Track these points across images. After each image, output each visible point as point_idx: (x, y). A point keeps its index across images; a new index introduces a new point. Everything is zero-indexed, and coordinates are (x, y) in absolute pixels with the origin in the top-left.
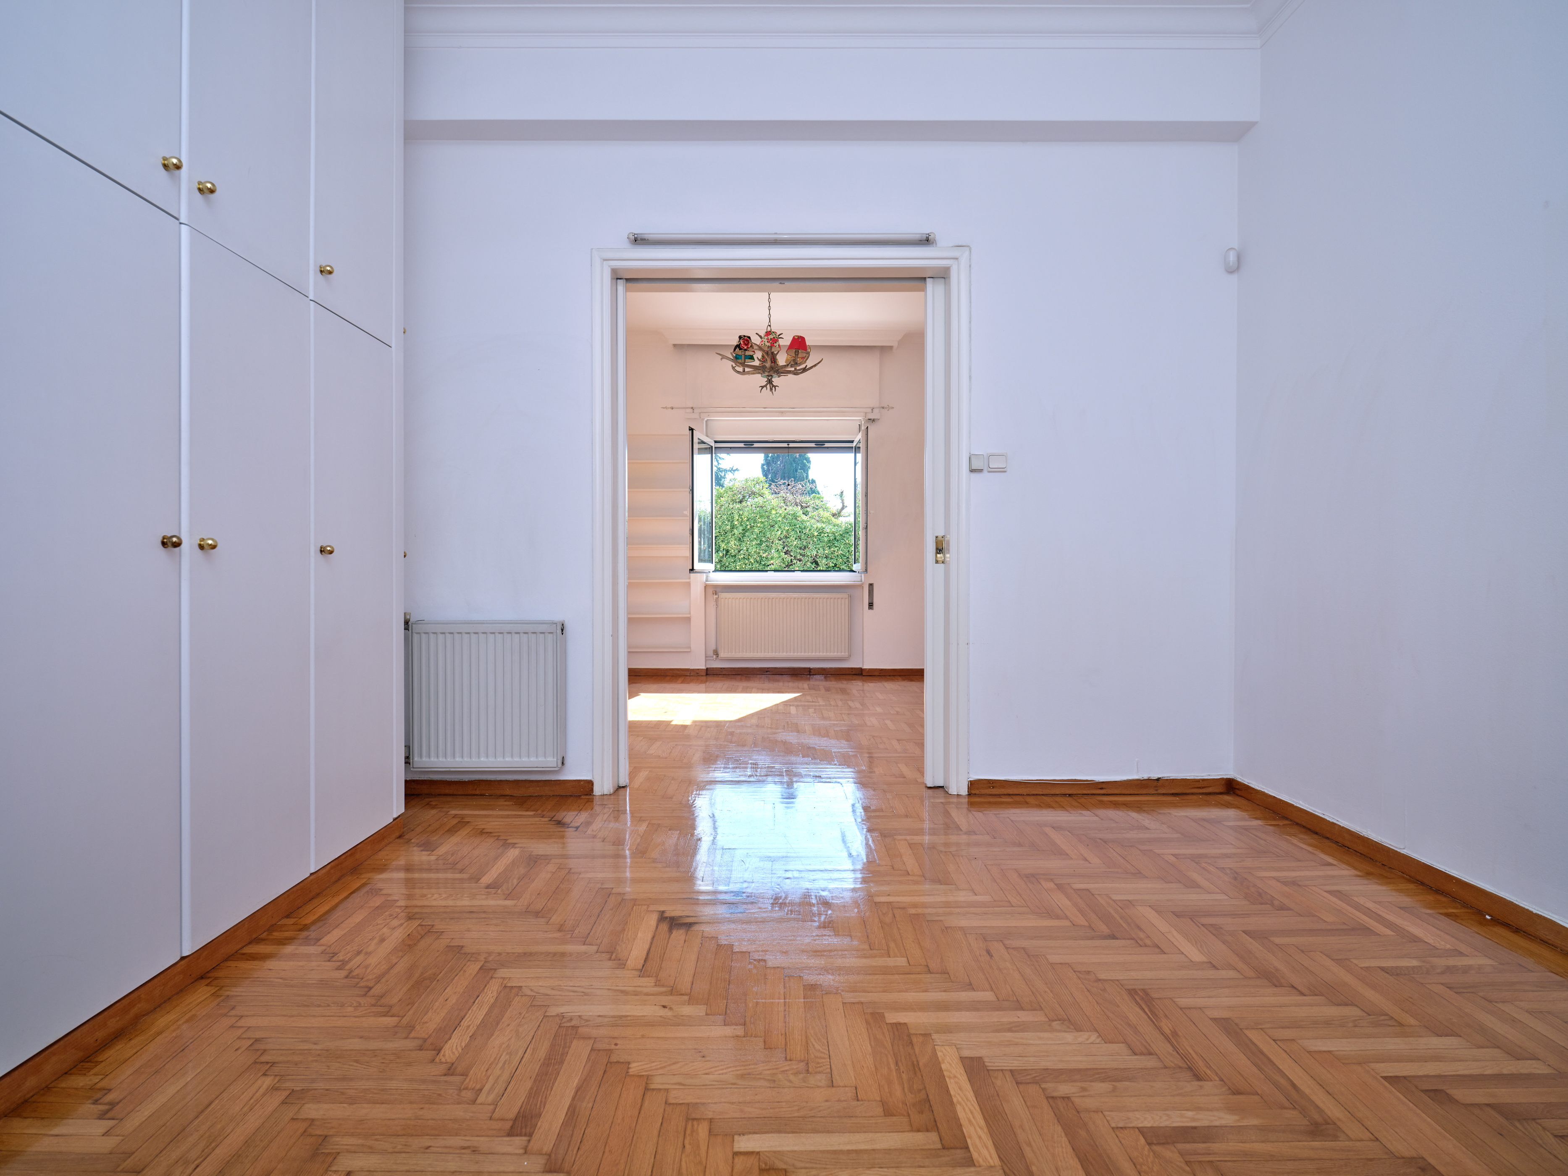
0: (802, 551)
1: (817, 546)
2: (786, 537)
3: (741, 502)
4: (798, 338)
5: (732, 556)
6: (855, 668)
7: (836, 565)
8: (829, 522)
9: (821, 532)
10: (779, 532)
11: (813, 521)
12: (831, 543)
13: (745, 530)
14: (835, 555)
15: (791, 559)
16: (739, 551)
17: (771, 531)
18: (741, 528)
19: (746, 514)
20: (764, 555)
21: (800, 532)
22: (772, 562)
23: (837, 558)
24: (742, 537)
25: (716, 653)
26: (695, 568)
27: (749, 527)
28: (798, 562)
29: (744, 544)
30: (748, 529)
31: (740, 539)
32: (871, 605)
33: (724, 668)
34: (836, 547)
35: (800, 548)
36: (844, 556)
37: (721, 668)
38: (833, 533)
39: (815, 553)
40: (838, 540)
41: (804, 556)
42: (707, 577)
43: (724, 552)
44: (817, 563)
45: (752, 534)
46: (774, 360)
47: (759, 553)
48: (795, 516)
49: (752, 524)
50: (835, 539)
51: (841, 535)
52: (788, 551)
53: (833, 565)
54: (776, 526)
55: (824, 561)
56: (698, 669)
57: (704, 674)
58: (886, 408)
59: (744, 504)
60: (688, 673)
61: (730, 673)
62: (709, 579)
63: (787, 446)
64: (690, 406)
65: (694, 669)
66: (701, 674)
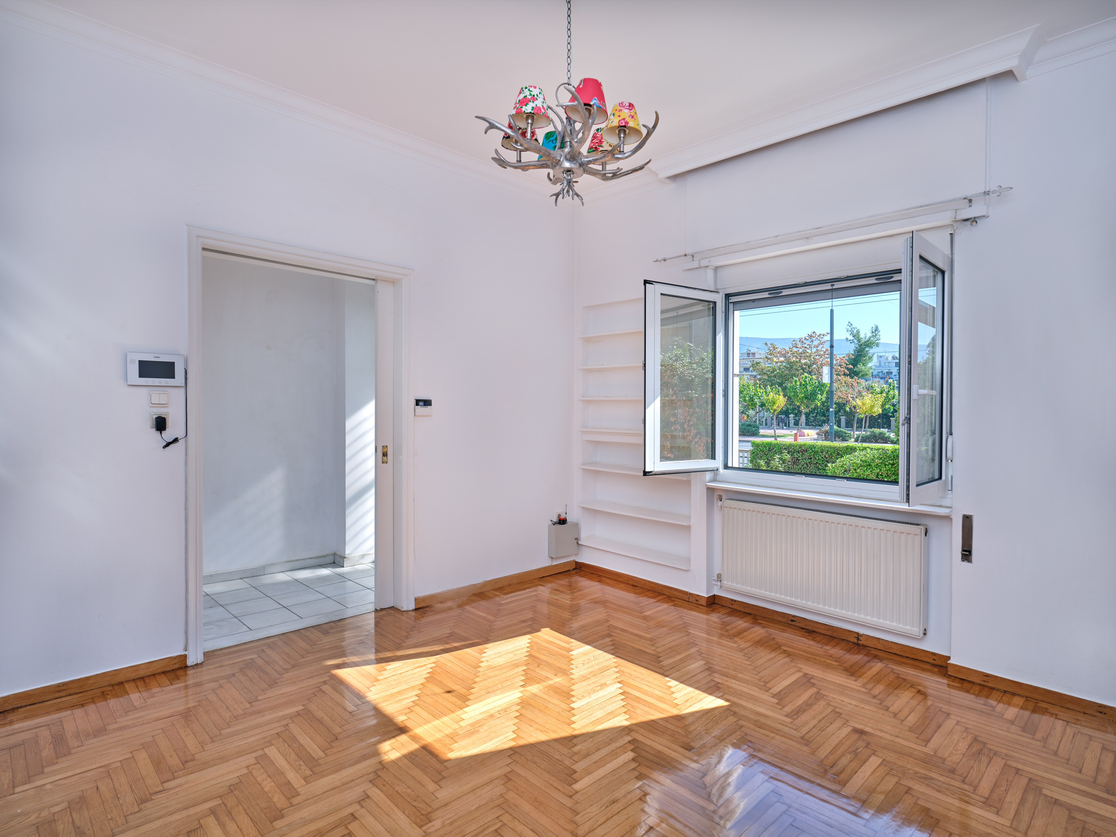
6: (936, 654)
25: (719, 577)
26: (649, 470)
32: (967, 554)
33: (735, 601)
37: (732, 600)
42: (715, 475)
56: (698, 596)
57: (704, 603)
60: (686, 597)
61: (742, 610)
62: (719, 478)
63: (831, 288)
64: (684, 254)
65: (692, 594)
66: (700, 602)
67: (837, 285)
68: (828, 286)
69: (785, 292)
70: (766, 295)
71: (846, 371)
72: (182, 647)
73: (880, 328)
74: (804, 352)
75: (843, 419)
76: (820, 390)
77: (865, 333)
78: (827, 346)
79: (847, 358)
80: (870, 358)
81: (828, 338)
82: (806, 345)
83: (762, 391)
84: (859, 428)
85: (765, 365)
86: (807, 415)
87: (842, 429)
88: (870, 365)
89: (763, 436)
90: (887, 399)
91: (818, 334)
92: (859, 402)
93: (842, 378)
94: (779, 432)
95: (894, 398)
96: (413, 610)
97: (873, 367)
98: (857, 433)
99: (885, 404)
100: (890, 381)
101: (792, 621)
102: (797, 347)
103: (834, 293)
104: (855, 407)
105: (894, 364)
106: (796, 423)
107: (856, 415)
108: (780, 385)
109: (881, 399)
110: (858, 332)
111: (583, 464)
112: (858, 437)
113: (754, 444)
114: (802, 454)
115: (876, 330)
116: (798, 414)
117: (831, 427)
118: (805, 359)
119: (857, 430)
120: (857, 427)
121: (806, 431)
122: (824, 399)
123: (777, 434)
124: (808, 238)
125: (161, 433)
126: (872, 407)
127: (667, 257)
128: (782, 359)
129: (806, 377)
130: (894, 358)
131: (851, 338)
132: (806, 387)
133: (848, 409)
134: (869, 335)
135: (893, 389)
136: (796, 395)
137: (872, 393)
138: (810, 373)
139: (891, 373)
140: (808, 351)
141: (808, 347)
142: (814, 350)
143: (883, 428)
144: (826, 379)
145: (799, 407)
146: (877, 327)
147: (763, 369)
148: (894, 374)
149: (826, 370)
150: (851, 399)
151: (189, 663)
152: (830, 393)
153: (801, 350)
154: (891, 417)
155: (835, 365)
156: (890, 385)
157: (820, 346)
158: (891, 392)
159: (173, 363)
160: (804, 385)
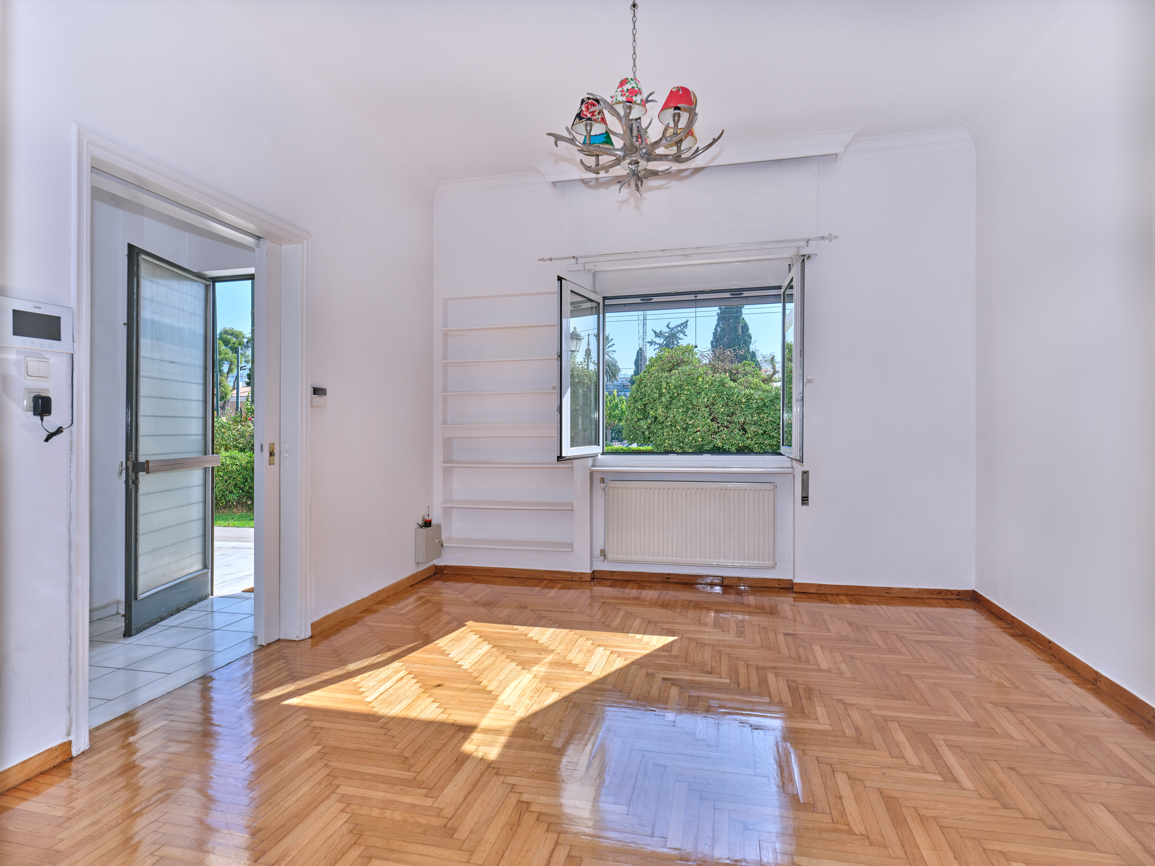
0: (729, 418)
1: (745, 413)
2: (713, 404)
3: (670, 371)
4: (678, 91)
6: (783, 580)
7: (765, 432)
8: (757, 388)
9: (749, 398)
10: (706, 400)
11: (740, 387)
12: (760, 410)
13: (672, 398)
14: (764, 422)
15: (718, 426)
16: (666, 418)
17: (698, 399)
18: (668, 396)
19: (674, 382)
20: (691, 422)
21: (727, 398)
22: (698, 429)
23: (766, 425)
24: (670, 405)
25: (603, 553)
26: (563, 455)
27: (676, 395)
28: (725, 429)
29: (671, 411)
30: (676, 397)
31: (667, 407)
32: (805, 500)
33: (614, 572)
34: (765, 413)
35: (728, 415)
36: (775, 423)
37: (611, 572)
38: (762, 399)
39: (743, 420)
40: (767, 407)
41: (730, 423)
42: (594, 461)
45: (679, 401)
46: (641, 135)
47: (685, 420)
48: (723, 384)
49: (679, 392)
50: (764, 405)
51: (771, 401)
52: (714, 417)
53: (763, 432)
54: (703, 393)
55: (752, 428)
56: (582, 573)
58: (827, 238)
59: (673, 372)
60: (569, 577)
61: (621, 578)
62: (597, 463)
63: (695, 298)
64: (572, 256)
65: (576, 573)
66: (585, 579)
67: (700, 297)
68: (692, 297)
69: (655, 299)
70: (638, 300)
72: (64, 731)
96: (309, 638)
101: (667, 578)
103: (698, 303)
111: (444, 463)
124: (686, 255)
125: (42, 420)
127: (553, 257)
151: (75, 752)
159: (59, 318)
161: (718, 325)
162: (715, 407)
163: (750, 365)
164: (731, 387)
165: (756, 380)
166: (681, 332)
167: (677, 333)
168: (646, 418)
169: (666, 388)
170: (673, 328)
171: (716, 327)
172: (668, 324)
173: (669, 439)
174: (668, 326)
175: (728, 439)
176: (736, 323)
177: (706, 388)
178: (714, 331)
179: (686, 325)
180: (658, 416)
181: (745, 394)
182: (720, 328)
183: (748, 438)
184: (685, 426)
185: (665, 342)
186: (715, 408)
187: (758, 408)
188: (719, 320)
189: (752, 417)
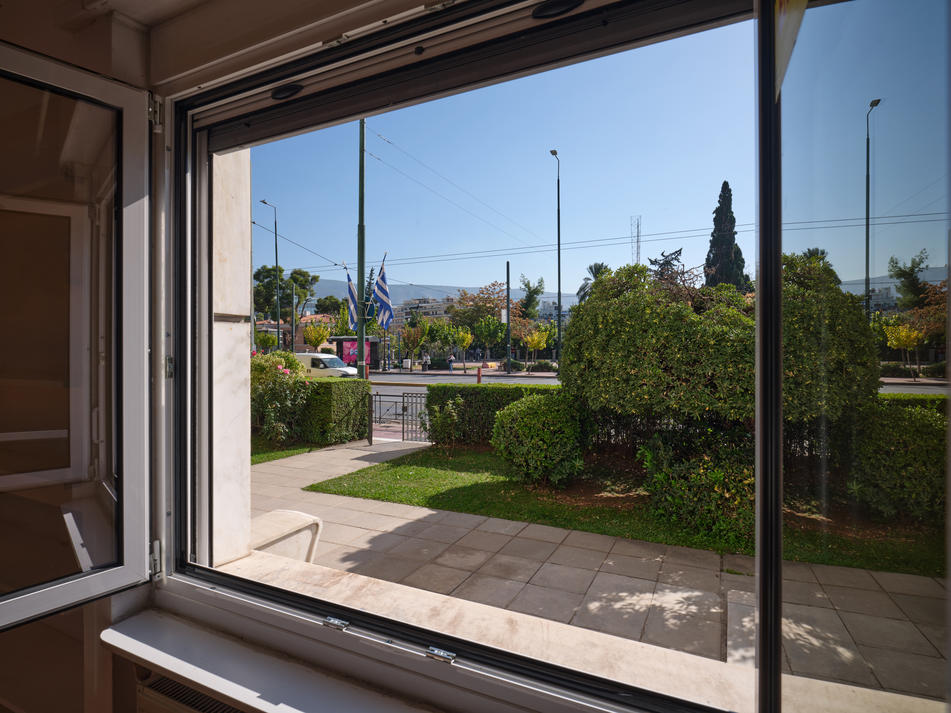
0: (689, 368)
1: (715, 361)
2: (666, 347)
3: (610, 299)
5: (596, 369)
9: (721, 338)
10: (654, 341)
11: (708, 322)
13: (610, 337)
14: (746, 375)
15: (673, 380)
16: (602, 364)
17: (643, 338)
18: (605, 333)
19: (611, 314)
20: (633, 372)
21: (686, 339)
22: (644, 382)
23: (749, 380)
24: (607, 345)
27: (614, 332)
28: (684, 384)
29: (607, 355)
30: (614, 335)
31: (604, 348)
34: (747, 362)
35: (688, 364)
38: (741, 341)
39: (711, 371)
41: (692, 375)
43: (586, 364)
44: (714, 386)
45: (618, 342)
47: (626, 369)
48: (679, 316)
49: (619, 328)
50: (746, 349)
52: (667, 366)
54: (650, 331)
55: (725, 385)
71: (520, 313)
73: (544, 280)
74: (489, 297)
75: (518, 352)
76: (501, 329)
77: (534, 284)
78: (505, 293)
79: (521, 303)
80: (538, 303)
81: (505, 287)
82: (490, 292)
83: (454, 330)
84: (530, 360)
85: (458, 307)
86: (491, 349)
87: (517, 361)
88: (537, 308)
89: (455, 369)
90: (550, 337)
91: (499, 283)
92: (529, 338)
93: (517, 318)
94: (468, 365)
95: (554, 335)
97: (540, 310)
98: (528, 363)
99: (549, 340)
100: (552, 321)
102: (483, 294)
104: (526, 343)
105: (554, 308)
106: (483, 357)
107: (528, 349)
108: (470, 325)
109: (545, 335)
110: (529, 283)
112: (529, 367)
113: (429, 388)
114: (475, 397)
115: (541, 282)
116: (484, 349)
117: (509, 360)
118: (489, 303)
119: (528, 361)
120: (529, 358)
121: (490, 364)
122: (503, 336)
123: (466, 367)
126: (539, 342)
128: (471, 303)
129: (489, 318)
130: (554, 303)
131: (523, 287)
132: (489, 327)
133: (522, 345)
134: (536, 285)
135: (554, 328)
136: (482, 333)
137: (539, 331)
138: (493, 315)
139: (552, 315)
140: (491, 296)
141: (491, 293)
142: (496, 296)
143: (547, 359)
144: (504, 320)
145: (484, 343)
146: (542, 279)
147: (456, 312)
148: (554, 315)
149: (504, 312)
150: (523, 336)
152: (508, 331)
153: (486, 296)
154: (553, 349)
155: (512, 308)
156: (552, 324)
157: (501, 293)
158: (553, 330)
160: (487, 325)
161: (710, 251)
162: (668, 351)
163: (729, 288)
164: (693, 323)
165: (733, 311)
166: (676, 259)
167: (672, 260)
168: (580, 360)
169: (602, 322)
170: (668, 256)
171: (708, 253)
172: (663, 253)
173: (607, 392)
174: (662, 255)
175: (687, 399)
176: (729, 248)
177: (656, 323)
178: (706, 257)
179: (680, 253)
180: (594, 360)
181: (714, 333)
182: (713, 254)
183: (719, 399)
184: (625, 377)
185: (660, 269)
186: (667, 353)
187: (735, 354)
188: (711, 247)
189: (726, 367)
